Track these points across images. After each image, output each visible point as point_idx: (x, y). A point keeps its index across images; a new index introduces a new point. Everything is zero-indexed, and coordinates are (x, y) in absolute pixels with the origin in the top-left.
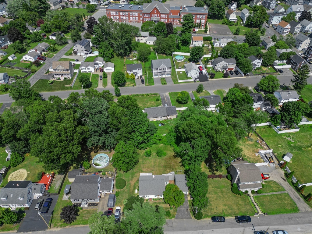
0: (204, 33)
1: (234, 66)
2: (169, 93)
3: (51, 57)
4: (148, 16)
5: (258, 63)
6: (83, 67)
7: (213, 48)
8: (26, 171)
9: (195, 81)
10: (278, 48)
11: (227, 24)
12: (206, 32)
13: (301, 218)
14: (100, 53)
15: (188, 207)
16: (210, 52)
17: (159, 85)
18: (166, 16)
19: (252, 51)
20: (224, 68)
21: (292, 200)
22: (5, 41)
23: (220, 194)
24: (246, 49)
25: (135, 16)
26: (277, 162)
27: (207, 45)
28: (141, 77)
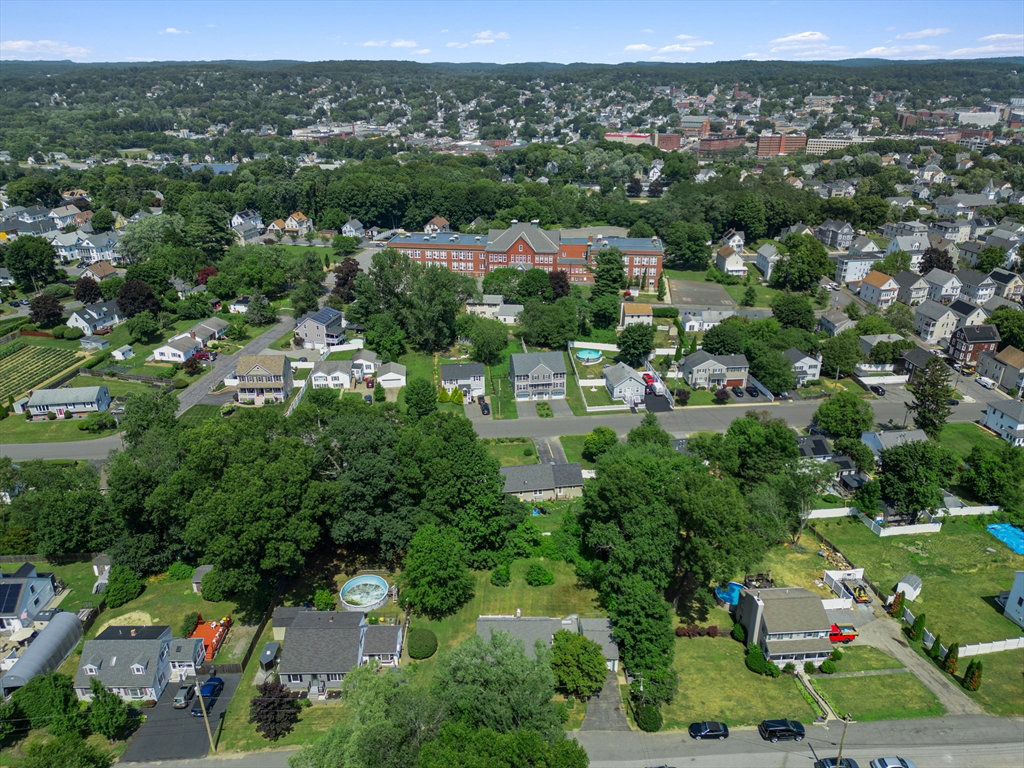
0: (655, 300)
1: (743, 375)
2: (561, 438)
3: (232, 353)
4: (501, 259)
5: (809, 367)
6: (320, 374)
7: (681, 332)
8: (148, 615)
9: (633, 410)
10: (866, 333)
11: (719, 282)
12: (660, 298)
13: (951, 729)
14: (369, 342)
15: (618, 702)
16: (673, 344)
17: (533, 418)
18: (551, 259)
19: (792, 339)
20: (715, 379)
21: (924, 687)
22: (108, 316)
23: (712, 674)
24: (775, 333)
25: (466, 261)
26: (877, 601)
27: (666, 328)
28: (481, 398)
